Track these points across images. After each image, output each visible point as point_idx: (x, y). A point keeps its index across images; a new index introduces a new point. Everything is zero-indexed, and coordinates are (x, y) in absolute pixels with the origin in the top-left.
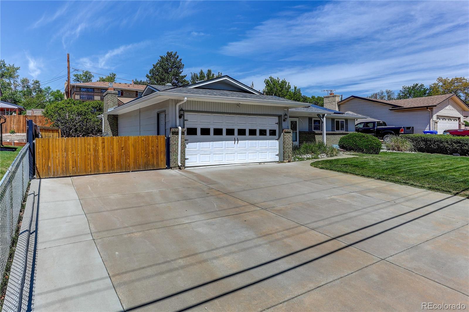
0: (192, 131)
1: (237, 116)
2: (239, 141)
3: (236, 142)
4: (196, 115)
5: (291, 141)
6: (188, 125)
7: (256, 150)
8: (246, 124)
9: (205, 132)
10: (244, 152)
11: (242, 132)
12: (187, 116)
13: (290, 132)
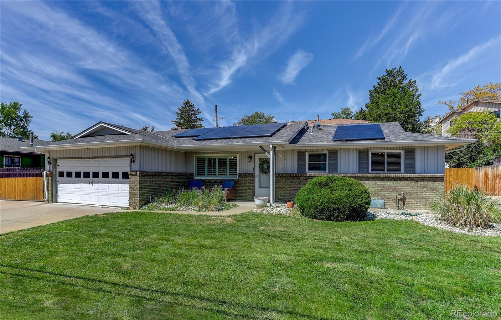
0: (61, 174)
1: (93, 159)
2: (93, 184)
3: (91, 184)
4: (63, 161)
5: (138, 185)
6: (59, 169)
7: (108, 193)
8: (99, 166)
9: (69, 175)
10: (98, 194)
11: (96, 175)
12: (59, 162)
13: (136, 175)
